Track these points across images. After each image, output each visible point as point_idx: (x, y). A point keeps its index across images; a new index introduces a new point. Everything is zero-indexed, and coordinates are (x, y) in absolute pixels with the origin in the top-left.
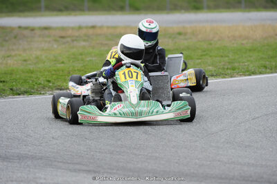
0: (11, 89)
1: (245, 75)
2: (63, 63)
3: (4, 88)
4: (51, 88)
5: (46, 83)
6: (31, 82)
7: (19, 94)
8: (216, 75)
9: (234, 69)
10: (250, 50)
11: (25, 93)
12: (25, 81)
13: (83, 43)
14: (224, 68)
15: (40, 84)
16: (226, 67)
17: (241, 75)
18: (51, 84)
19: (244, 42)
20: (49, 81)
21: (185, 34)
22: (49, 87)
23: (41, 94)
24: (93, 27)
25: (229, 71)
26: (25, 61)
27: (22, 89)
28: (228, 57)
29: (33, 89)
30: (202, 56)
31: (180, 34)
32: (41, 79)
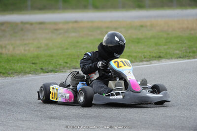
0: (42, 69)
2: (67, 49)
3: (36, 68)
4: (69, 68)
5: (65, 64)
6: (54, 64)
7: (48, 72)
8: (183, 57)
9: (194, 52)
11: (52, 71)
12: (50, 63)
13: (73, 34)
14: (187, 52)
15: (61, 65)
16: (188, 51)
18: (68, 65)
19: (192, 32)
20: (66, 63)
21: (146, 26)
22: (68, 67)
23: (63, 72)
24: (76, 22)
25: (191, 54)
26: (39, 47)
27: (50, 69)
28: (185, 43)
29: (57, 68)
30: (166, 43)
31: (142, 26)
32: (61, 61)
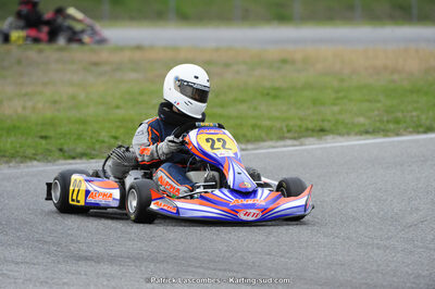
0: (61, 150)
1: (418, 133)
2: (118, 107)
3: (48, 147)
5: (113, 141)
6: (88, 138)
7: (74, 158)
9: (397, 122)
10: (412, 92)
11: (82, 155)
12: (79, 137)
13: (133, 75)
14: (381, 121)
15: (103, 142)
16: (385, 119)
17: (411, 133)
18: (119, 143)
19: (396, 77)
20: (116, 138)
21: (293, 62)
24: (139, 48)
25: (392, 126)
26: (55, 102)
27: (79, 150)
28: (379, 101)
29: (94, 150)
30: (337, 99)
32: (103, 134)
